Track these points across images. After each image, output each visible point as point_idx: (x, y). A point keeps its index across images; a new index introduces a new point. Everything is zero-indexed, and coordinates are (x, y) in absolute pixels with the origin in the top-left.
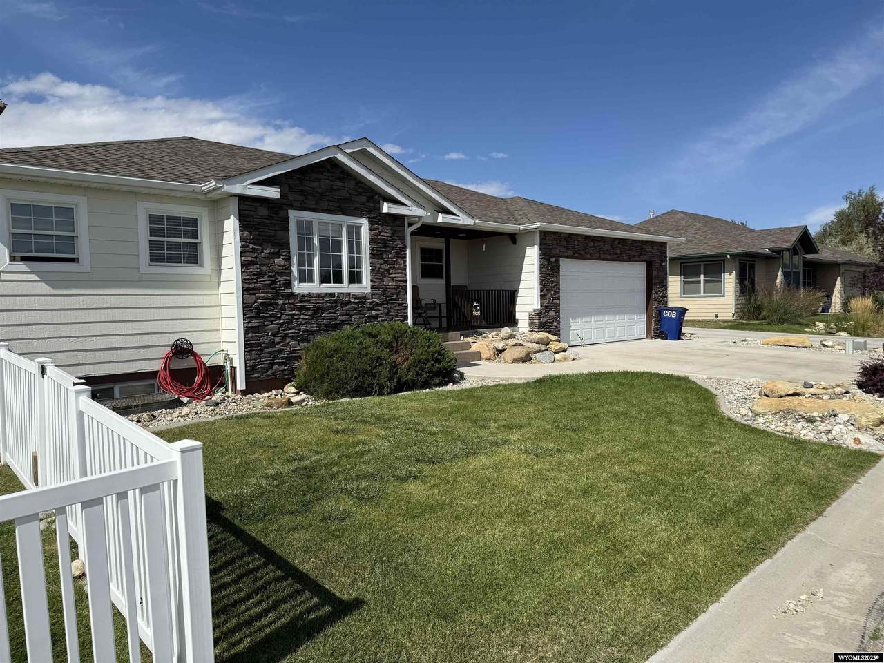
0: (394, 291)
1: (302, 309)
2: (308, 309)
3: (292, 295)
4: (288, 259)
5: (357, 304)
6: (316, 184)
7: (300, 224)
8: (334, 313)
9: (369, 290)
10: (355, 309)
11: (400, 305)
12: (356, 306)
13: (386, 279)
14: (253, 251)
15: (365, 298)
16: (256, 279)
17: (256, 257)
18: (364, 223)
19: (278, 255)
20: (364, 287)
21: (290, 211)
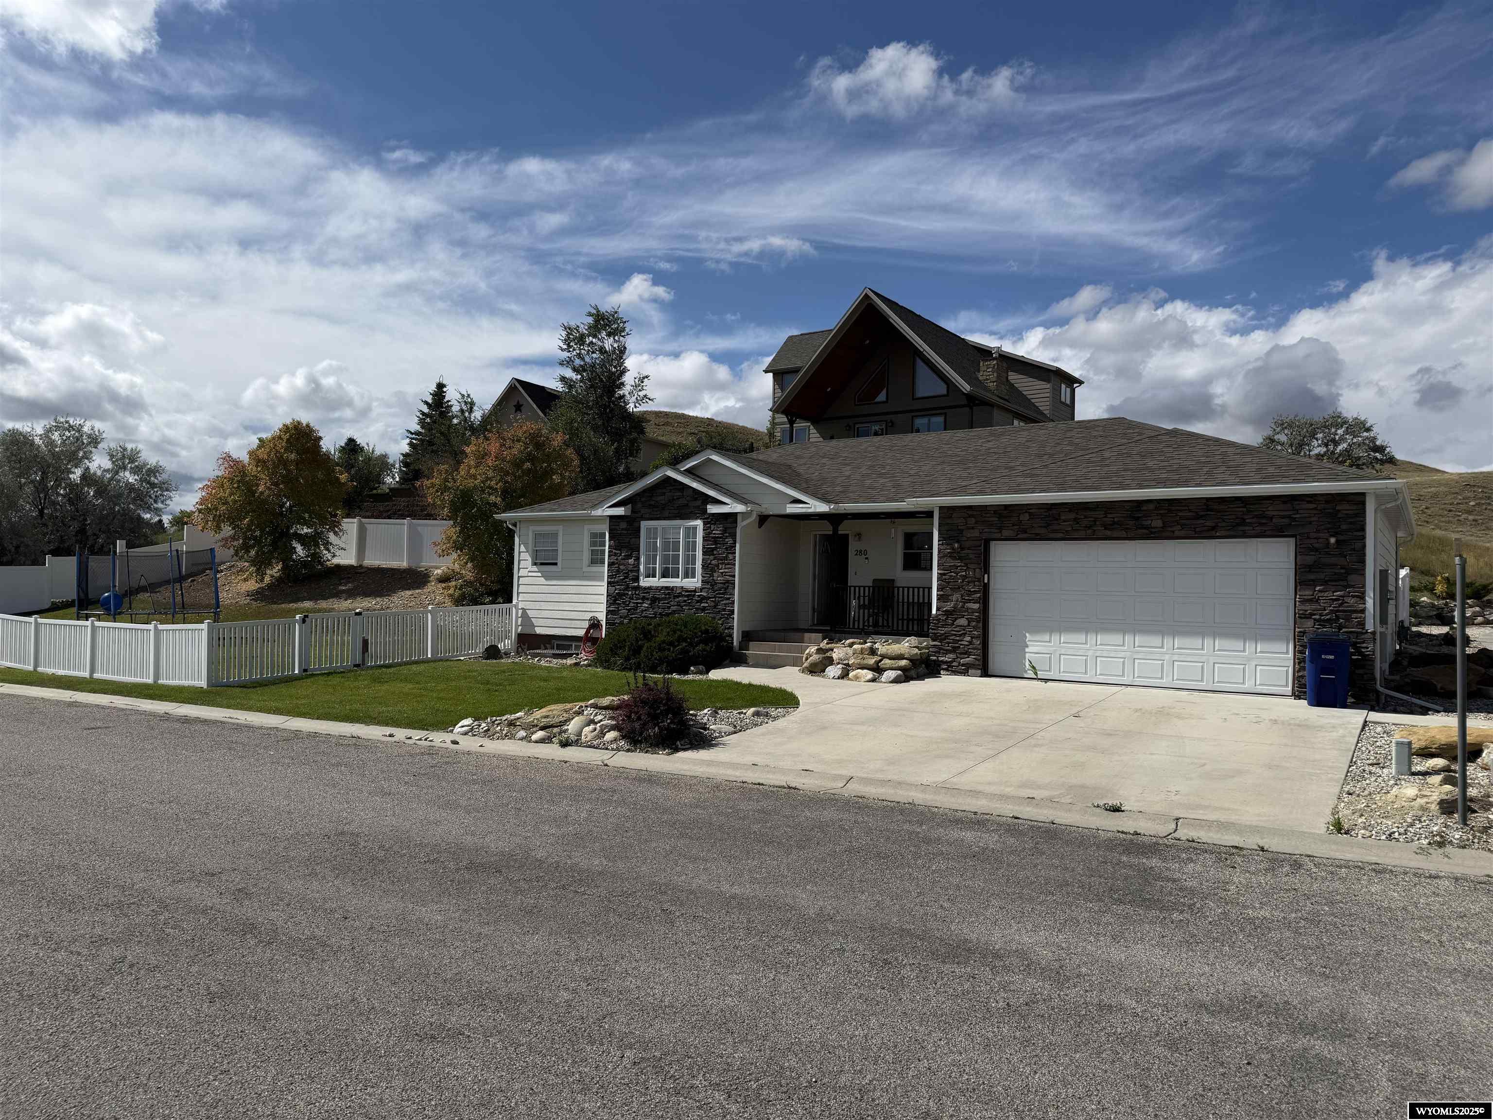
0: (722, 585)
1: (644, 598)
2: (647, 599)
3: (638, 588)
4: (638, 559)
5: (687, 596)
6: (661, 498)
7: (649, 530)
8: (668, 603)
9: (699, 585)
10: (685, 601)
11: (728, 599)
12: (686, 599)
13: (715, 575)
14: (615, 554)
15: (695, 591)
16: (616, 575)
17: (617, 559)
18: (699, 523)
19: (629, 557)
20: (694, 583)
21: (642, 522)
